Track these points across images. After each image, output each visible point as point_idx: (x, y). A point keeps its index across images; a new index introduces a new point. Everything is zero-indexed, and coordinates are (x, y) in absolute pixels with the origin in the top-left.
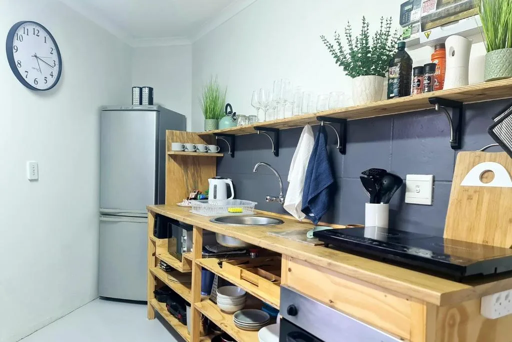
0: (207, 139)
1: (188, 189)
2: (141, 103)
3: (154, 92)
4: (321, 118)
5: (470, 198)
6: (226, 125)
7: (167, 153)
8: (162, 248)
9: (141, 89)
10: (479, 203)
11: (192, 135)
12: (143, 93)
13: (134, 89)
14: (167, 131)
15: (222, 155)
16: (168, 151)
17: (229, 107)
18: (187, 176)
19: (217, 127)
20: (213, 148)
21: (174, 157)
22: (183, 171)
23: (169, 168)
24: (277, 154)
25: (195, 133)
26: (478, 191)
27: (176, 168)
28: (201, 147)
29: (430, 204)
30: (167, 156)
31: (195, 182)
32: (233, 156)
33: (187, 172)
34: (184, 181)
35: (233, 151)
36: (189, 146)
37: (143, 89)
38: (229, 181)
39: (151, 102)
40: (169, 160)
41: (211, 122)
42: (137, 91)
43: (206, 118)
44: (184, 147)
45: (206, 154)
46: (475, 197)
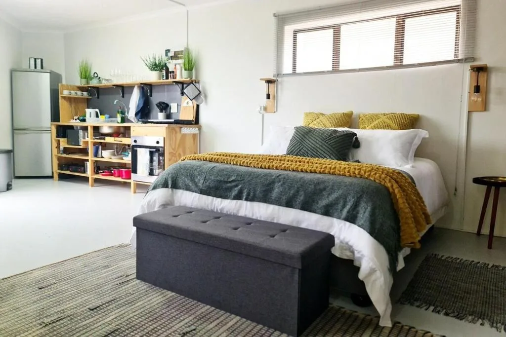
0: (82, 89)
2: (36, 67)
3: (44, 61)
4: (142, 84)
6: (94, 83)
7: (60, 96)
8: (64, 143)
9: (35, 59)
11: (73, 87)
12: (37, 62)
13: (31, 59)
14: (60, 84)
15: (90, 97)
16: (61, 94)
17: (96, 74)
19: (88, 83)
20: (85, 94)
21: (64, 98)
23: (61, 104)
24: (123, 97)
27: (65, 103)
28: (79, 93)
29: (177, 111)
30: (60, 98)
32: (98, 97)
33: (72, 106)
34: (70, 110)
35: (98, 95)
36: (73, 93)
37: (37, 59)
38: (97, 110)
39: (42, 67)
40: (62, 100)
41: (84, 81)
42: (32, 61)
43: (81, 78)
44: (70, 93)
45: (83, 97)
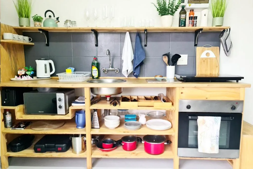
0: (18, 31)
5: (204, 61)
8: (20, 112)
10: (207, 62)
11: (11, 28)
15: (33, 44)
18: (11, 59)
21: (3, 44)
22: (8, 55)
24: (97, 45)
26: (206, 59)
29: (187, 64)
31: (16, 64)
34: (10, 63)
35: (48, 42)
38: (51, 61)
46: (206, 61)
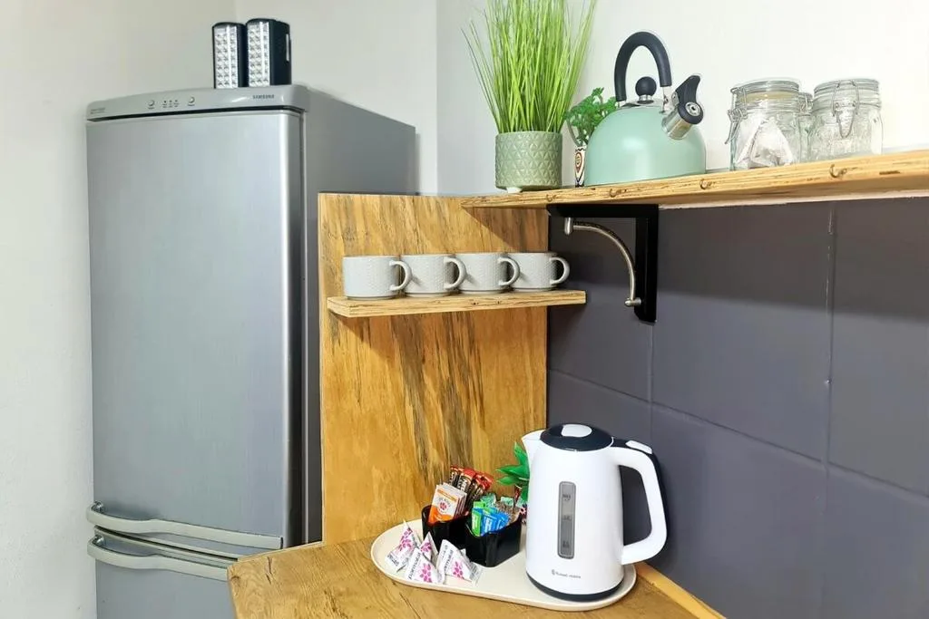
1: (425, 456)
2: (244, 81)
3: (296, 38)
7: (327, 302)
9: (243, 32)
11: (439, 209)
12: (250, 43)
13: (219, 31)
14: (322, 197)
15: (577, 297)
18: (422, 398)
20: (536, 268)
22: (400, 379)
23: (337, 371)
25: (451, 199)
27: (367, 366)
28: (481, 268)
30: (323, 317)
31: (458, 424)
32: (646, 312)
33: (420, 379)
34: (405, 423)
35: (648, 290)
36: (427, 270)
37: (252, 29)
38: (637, 457)
39: (281, 72)
40: (335, 335)
41: (528, 144)
42: (229, 37)
43: (505, 127)
